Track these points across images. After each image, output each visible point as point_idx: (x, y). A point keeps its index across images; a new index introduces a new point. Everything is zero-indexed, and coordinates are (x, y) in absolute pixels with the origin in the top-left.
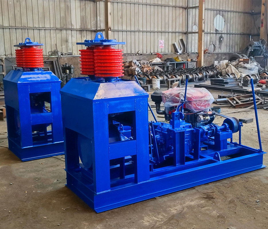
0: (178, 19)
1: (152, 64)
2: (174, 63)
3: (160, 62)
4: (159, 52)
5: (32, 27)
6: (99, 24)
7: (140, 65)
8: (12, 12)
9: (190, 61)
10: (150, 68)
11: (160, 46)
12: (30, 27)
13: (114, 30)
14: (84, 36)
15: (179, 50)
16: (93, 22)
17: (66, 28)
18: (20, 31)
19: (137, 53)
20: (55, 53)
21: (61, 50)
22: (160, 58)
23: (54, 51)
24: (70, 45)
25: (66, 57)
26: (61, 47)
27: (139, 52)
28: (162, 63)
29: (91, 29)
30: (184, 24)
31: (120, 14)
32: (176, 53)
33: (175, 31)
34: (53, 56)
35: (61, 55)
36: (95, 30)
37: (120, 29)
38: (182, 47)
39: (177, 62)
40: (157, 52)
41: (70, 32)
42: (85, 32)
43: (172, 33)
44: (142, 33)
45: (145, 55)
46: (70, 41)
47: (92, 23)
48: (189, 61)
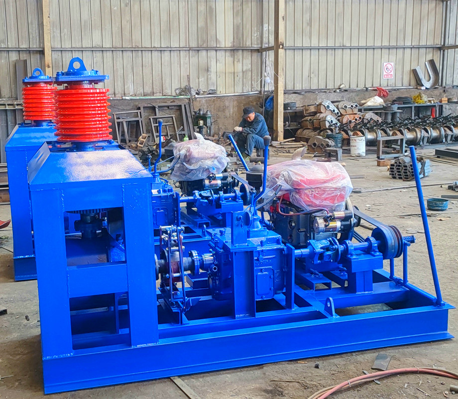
0: (426, 21)
1: (364, 109)
2: (411, 107)
3: (380, 104)
4: (382, 85)
5: (148, 48)
6: (267, 38)
7: (336, 111)
8: (117, 24)
9: (447, 102)
10: (357, 117)
11: (385, 73)
12: (145, 48)
13: (294, 47)
14: (239, 61)
15: (424, 82)
16: (256, 35)
17: (207, 47)
18: (130, 54)
19: (337, 87)
20: (186, 90)
21: (197, 85)
22: (383, 97)
23: (185, 88)
24: (213, 76)
25: (205, 97)
26: (197, 80)
27: (341, 87)
28: (382, 107)
29: (252, 47)
30: (438, 32)
31: (307, 17)
32: (418, 88)
33: (418, 44)
34: (182, 97)
35: (197, 94)
36: (259, 48)
37: (306, 44)
38: (431, 76)
39: (416, 105)
40: (379, 85)
41: (213, 53)
42: (240, 52)
43: (411, 48)
44: (349, 50)
45: (353, 91)
46: (213, 69)
47: (254, 37)
48: (443, 102)
